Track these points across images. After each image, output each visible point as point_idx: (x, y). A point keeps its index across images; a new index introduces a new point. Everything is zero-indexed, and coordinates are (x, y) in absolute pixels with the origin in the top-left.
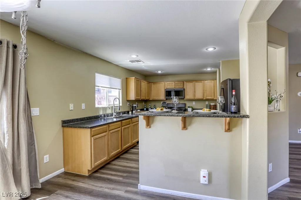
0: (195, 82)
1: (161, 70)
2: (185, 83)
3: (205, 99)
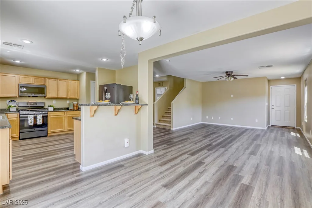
0: (58, 80)
1: (21, 61)
2: (48, 80)
3: (68, 98)
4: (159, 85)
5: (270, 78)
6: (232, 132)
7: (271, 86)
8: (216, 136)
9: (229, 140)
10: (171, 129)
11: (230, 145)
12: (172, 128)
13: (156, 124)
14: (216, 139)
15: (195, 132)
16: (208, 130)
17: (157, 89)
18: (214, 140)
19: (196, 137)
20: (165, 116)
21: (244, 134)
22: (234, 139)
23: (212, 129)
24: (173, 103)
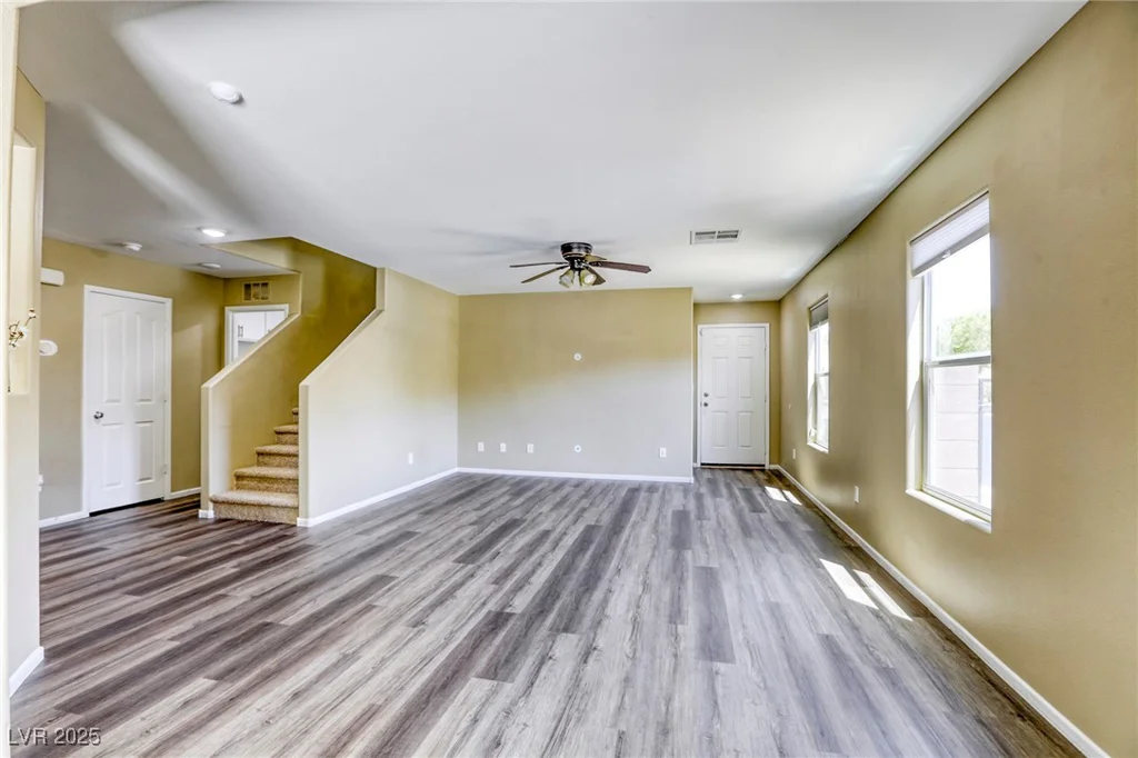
4: (248, 297)
5: (700, 295)
6: (584, 510)
7: (699, 327)
8: (523, 540)
9: (584, 562)
10: (300, 522)
11: (598, 595)
12: (307, 517)
13: (215, 502)
14: (527, 566)
15: (421, 529)
16: (488, 509)
17: (237, 315)
18: (518, 574)
19: (426, 566)
20: (270, 454)
21: (634, 517)
22: (604, 553)
23: (503, 500)
24: (307, 387)
